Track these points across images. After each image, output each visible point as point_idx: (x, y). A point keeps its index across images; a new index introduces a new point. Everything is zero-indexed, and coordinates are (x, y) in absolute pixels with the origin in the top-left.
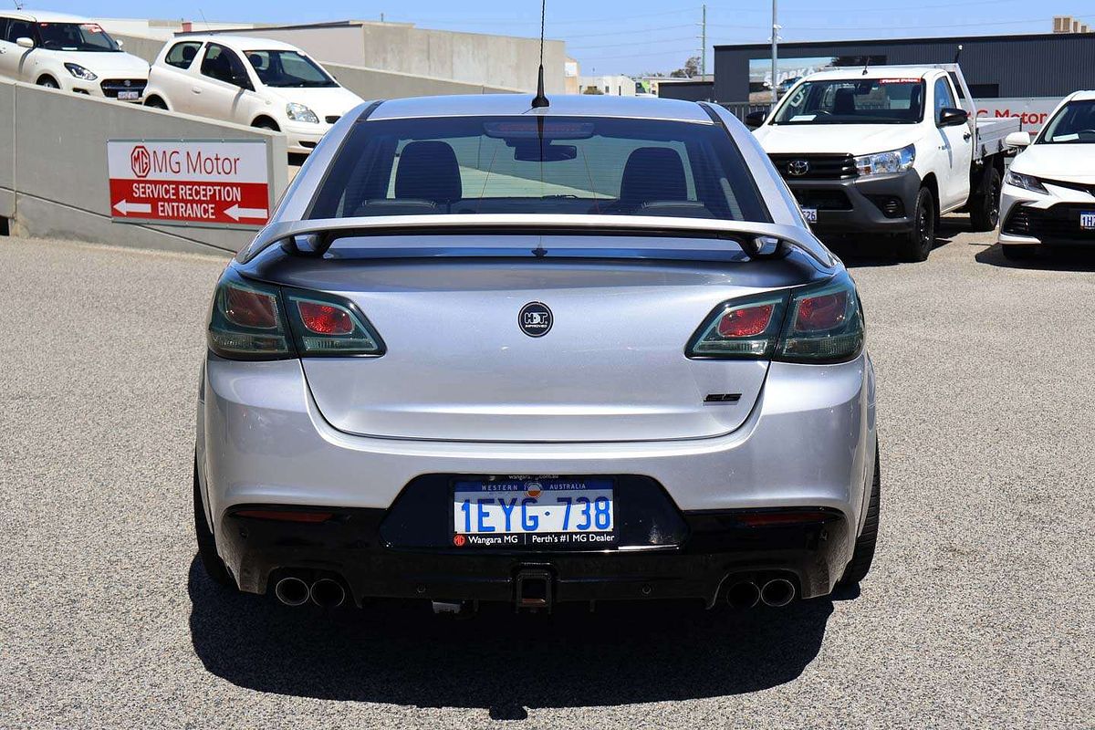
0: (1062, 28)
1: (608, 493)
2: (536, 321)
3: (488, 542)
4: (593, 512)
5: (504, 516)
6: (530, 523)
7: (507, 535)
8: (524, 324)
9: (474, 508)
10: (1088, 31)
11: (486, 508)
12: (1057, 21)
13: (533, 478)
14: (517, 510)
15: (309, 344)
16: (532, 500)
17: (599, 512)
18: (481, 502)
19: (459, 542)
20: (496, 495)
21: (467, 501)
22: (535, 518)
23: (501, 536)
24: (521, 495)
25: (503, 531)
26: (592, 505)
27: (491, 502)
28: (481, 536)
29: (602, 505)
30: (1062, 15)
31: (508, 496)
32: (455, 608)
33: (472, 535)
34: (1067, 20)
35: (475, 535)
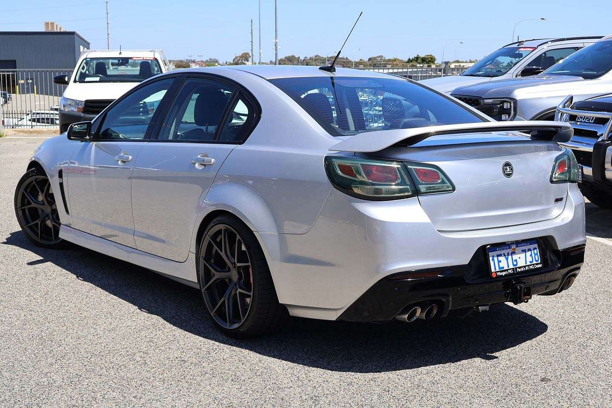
0: (50, 29)
1: (536, 246)
2: (508, 170)
3: (504, 274)
4: (533, 255)
5: (506, 261)
6: (515, 263)
7: (509, 269)
8: (505, 172)
9: (496, 259)
10: (62, 31)
11: (500, 258)
12: (47, 24)
13: (512, 243)
14: (510, 257)
15: (423, 188)
16: (513, 253)
17: (535, 254)
18: (498, 256)
19: (494, 276)
20: (502, 252)
21: (493, 256)
22: (516, 260)
23: (507, 270)
24: (510, 251)
25: (507, 268)
26: (533, 252)
27: (500, 255)
28: (501, 272)
29: (535, 251)
30: (50, 21)
31: (506, 252)
32: (487, 308)
33: (498, 272)
34: (52, 24)
35: (499, 271)
